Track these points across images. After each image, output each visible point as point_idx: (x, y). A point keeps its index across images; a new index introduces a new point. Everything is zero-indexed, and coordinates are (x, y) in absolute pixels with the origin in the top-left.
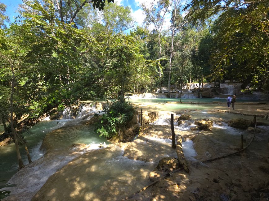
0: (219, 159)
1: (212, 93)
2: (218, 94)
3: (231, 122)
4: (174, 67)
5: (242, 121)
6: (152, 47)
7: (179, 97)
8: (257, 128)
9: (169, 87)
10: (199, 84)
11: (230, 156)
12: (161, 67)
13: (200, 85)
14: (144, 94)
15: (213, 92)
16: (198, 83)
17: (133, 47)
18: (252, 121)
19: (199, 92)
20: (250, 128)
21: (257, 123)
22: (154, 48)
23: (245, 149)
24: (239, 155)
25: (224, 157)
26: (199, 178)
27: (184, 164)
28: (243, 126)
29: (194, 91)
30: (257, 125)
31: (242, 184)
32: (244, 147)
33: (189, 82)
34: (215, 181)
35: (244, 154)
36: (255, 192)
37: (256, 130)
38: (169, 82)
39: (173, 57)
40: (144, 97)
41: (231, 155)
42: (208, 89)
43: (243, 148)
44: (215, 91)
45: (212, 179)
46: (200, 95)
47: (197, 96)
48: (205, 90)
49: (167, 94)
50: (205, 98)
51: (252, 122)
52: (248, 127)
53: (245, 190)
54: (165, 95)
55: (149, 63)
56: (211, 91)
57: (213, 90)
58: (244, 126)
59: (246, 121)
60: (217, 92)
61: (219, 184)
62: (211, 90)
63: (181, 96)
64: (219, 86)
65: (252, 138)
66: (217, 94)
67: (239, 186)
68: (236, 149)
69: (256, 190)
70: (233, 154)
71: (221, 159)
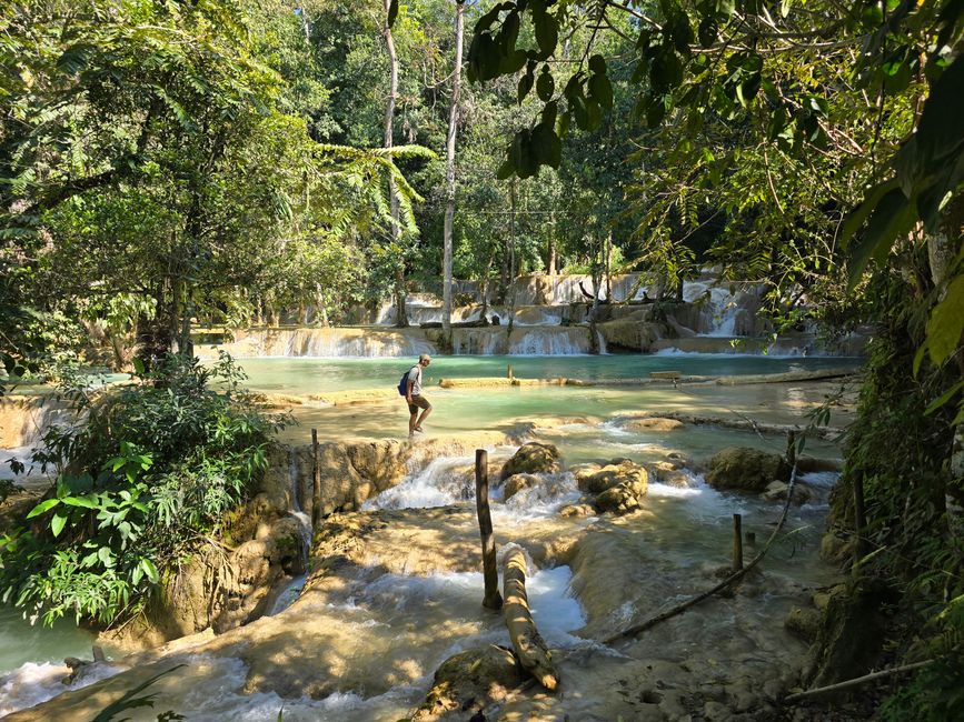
0: (664, 618)
1: (649, 329)
2: (674, 331)
3: (712, 466)
4: (469, 182)
5: (747, 460)
6: (343, 50)
7: (501, 351)
8: (796, 481)
9: (446, 291)
10: (594, 282)
11: (701, 601)
12: (406, 191)
13: (596, 285)
14: (303, 332)
15: (652, 320)
16: (590, 278)
17: (244, 66)
18: (783, 455)
19: (593, 322)
20: (776, 487)
21: (800, 462)
22: (356, 57)
23: (749, 568)
24: (729, 595)
25: (680, 611)
26: (597, 704)
27: (538, 662)
28: (752, 479)
29: (571, 314)
30: (797, 473)
31: (728, 688)
32: (746, 563)
33: (547, 269)
34: (648, 698)
35: (745, 586)
36: (768, 708)
37: (792, 492)
38: (446, 265)
39: (463, 128)
40: (304, 350)
41: (702, 598)
42: (633, 310)
43: (741, 568)
44: (664, 319)
45: (638, 694)
46: (601, 338)
47: (586, 343)
48: (623, 313)
49: (435, 333)
50: (619, 353)
51: (782, 461)
52: (768, 482)
53: (739, 707)
54: (428, 338)
55: (340, 161)
56: (647, 320)
57: (654, 312)
58: (757, 479)
59: (761, 457)
60: (671, 320)
61: (660, 705)
62: (645, 311)
63: (508, 344)
64: (680, 296)
65: (776, 524)
66: (671, 334)
67: (722, 698)
68: (719, 574)
69: (771, 703)
70: (710, 593)
71: (671, 619)
